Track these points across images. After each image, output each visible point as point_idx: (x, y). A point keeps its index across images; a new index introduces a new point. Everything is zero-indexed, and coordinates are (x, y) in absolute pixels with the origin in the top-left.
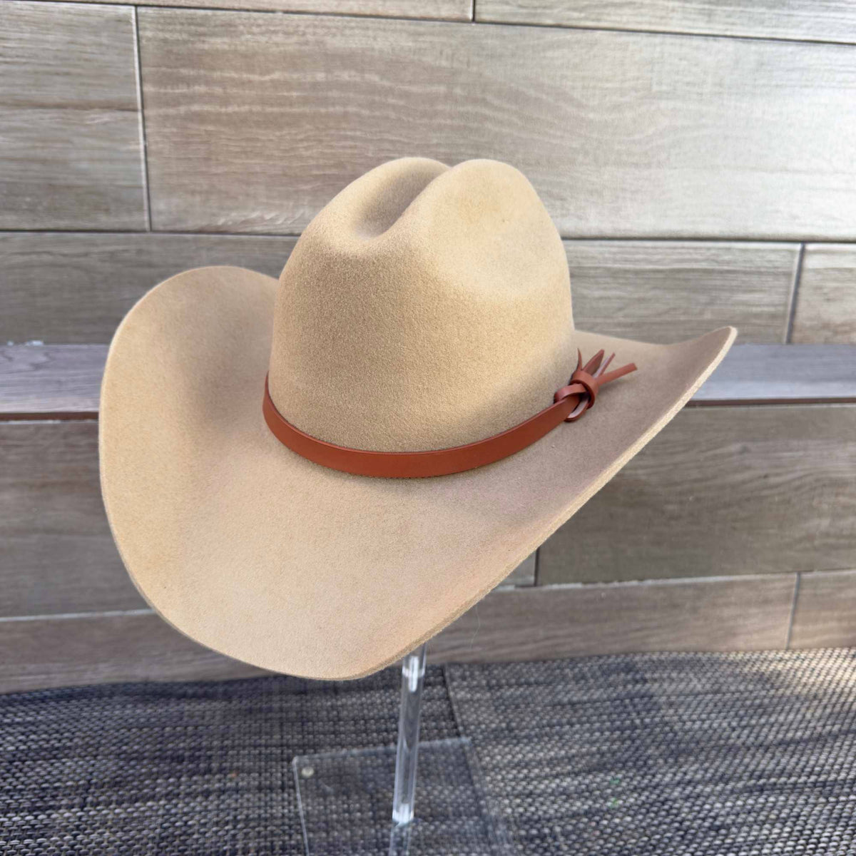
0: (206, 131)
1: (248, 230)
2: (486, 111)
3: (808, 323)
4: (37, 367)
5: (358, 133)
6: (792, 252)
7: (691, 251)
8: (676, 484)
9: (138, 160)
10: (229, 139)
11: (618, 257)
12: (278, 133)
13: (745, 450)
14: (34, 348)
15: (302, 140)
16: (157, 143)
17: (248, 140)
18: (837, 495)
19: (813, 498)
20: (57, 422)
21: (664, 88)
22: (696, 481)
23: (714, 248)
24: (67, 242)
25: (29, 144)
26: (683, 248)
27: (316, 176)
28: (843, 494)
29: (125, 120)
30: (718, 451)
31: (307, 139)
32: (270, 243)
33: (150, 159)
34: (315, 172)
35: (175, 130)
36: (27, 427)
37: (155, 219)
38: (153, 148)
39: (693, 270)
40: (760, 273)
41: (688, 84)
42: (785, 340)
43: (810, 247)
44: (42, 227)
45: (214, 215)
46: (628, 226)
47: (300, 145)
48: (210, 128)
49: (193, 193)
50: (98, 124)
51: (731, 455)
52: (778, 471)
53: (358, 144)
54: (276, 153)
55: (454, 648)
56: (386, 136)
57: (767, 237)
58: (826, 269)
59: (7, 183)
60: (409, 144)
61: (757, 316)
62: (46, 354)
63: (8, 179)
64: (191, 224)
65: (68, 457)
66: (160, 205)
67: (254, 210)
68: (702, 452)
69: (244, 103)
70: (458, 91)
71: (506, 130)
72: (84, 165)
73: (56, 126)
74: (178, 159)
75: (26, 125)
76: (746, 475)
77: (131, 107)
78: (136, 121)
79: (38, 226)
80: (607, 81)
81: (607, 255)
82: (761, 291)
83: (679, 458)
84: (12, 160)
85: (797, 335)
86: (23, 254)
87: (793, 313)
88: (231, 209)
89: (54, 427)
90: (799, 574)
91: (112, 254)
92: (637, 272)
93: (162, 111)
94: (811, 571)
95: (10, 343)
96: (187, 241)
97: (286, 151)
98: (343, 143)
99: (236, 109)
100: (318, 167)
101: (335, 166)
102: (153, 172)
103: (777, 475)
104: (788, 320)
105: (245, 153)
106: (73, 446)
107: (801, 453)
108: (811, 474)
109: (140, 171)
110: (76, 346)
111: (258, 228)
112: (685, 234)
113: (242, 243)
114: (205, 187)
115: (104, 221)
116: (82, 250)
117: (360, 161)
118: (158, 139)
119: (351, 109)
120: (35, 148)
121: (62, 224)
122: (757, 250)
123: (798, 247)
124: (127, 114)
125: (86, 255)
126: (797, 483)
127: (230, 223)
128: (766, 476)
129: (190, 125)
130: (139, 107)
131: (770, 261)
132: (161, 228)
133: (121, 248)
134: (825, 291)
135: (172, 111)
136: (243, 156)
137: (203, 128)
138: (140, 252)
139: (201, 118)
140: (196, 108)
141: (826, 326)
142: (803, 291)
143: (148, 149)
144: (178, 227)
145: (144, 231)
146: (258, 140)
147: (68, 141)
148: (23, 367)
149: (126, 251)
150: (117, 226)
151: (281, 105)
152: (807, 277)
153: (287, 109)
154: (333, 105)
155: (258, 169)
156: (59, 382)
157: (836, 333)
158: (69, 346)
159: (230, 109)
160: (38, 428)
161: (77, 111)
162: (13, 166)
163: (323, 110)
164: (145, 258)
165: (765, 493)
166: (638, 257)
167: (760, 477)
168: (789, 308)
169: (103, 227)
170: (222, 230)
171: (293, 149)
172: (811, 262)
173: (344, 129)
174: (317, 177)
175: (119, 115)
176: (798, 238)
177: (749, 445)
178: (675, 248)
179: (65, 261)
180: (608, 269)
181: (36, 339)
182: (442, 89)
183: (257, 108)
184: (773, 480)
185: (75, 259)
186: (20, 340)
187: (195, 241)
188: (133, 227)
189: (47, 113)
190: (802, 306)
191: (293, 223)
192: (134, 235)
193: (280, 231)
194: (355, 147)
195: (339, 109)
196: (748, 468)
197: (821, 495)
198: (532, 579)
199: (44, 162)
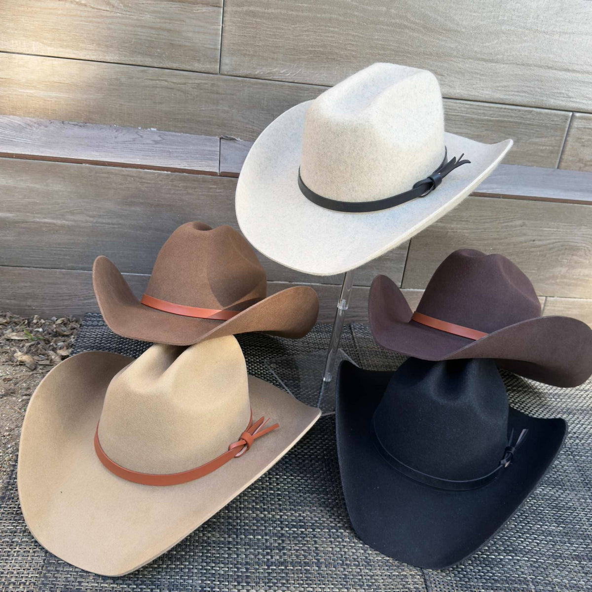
0: (255, 21)
1: (270, 78)
2: (406, 23)
3: (571, 158)
4: (156, 142)
5: (336, 29)
6: (566, 117)
7: (510, 111)
8: (484, 240)
9: (217, 34)
10: (268, 27)
11: (469, 110)
12: (293, 26)
13: (523, 225)
14: (152, 132)
15: (305, 31)
16: (229, 25)
17: (276, 28)
18: (573, 255)
19: (559, 256)
20: (169, 173)
21: (506, 18)
22: (495, 239)
23: (523, 111)
24: (176, 76)
25: (162, 21)
26: (505, 109)
27: (311, 50)
28: (576, 255)
29: (214, 12)
30: (509, 224)
31: (307, 31)
32: (282, 86)
33: (224, 34)
34: (310, 49)
35: (239, 20)
36: (154, 173)
37: (223, 67)
38: (227, 28)
39: (510, 122)
40: (547, 127)
41: (519, 17)
42: (556, 167)
43: (577, 115)
44: (165, 66)
45: (254, 68)
46: (477, 94)
47: (304, 33)
48: (258, 20)
49: (245, 55)
50: (199, 13)
51: (515, 226)
52: (543, 238)
53: (336, 35)
54: (291, 37)
55: (354, 317)
56: (351, 32)
57: (553, 108)
58: (585, 128)
59: (148, 40)
60: (362, 37)
61: (542, 151)
62: (160, 136)
63: (149, 38)
64: (241, 73)
65: (172, 192)
66: (226, 60)
67: (276, 67)
68: (501, 223)
69: (278, 8)
70: (393, 11)
71: (415, 35)
72: (190, 35)
73: (178, 12)
74: (240, 35)
75: (163, 10)
76: (522, 239)
77: (218, 5)
78: (219, 12)
79: (161, 65)
80: (475, 12)
81: (463, 109)
82: (546, 137)
83: (487, 225)
84: (152, 28)
85: (563, 164)
86: (152, 80)
87: (563, 152)
88: (263, 66)
89: (168, 175)
90: (546, 297)
91: (199, 84)
92: (478, 120)
93: (235, 9)
94: (553, 297)
95: (140, 128)
96: (238, 81)
97: (297, 36)
98: (327, 34)
99: (273, 11)
100: (312, 46)
101: (321, 47)
102: (225, 42)
103: (540, 240)
104: (560, 154)
105: (275, 35)
106: (175, 186)
107: (555, 230)
108: (559, 242)
109: (219, 41)
110: (174, 133)
111: (276, 78)
112: (507, 102)
113: (267, 85)
114: (252, 52)
115: (197, 66)
116: (183, 81)
117: (335, 45)
118: (230, 24)
119: (334, 16)
120: (166, 23)
121: (175, 66)
122: (547, 114)
123: (571, 114)
124: (216, 9)
125: (185, 84)
126: (551, 246)
127: (262, 73)
128: (534, 241)
129: (247, 18)
130: (222, 6)
131: (553, 121)
132: (226, 73)
133: (203, 82)
134: (583, 141)
135: (239, 9)
136: (273, 37)
137: (254, 20)
138: (213, 85)
139: (254, 14)
140: (252, 8)
141: (580, 161)
142: (570, 139)
143: (223, 29)
144: (235, 73)
145: (216, 74)
146: (282, 29)
147: (183, 21)
148: (149, 141)
149: (206, 84)
150: (203, 70)
151: (297, 10)
152: (573, 131)
153: (300, 14)
154: (325, 13)
155: (280, 45)
156: (169, 152)
157: (586, 165)
158: (170, 133)
159: (270, 11)
160: (160, 174)
161: (190, 5)
162: (153, 32)
163: (319, 15)
164: (215, 88)
165: (533, 249)
166: (479, 111)
167: (531, 241)
168: (561, 148)
169: (195, 69)
170: (256, 76)
171: (299, 36)
172: (576, 124)
173: (329, 27)
174: (311, 52)
175: (211, 9)
176: (571, 110)
177: (527, 222)
178: (501, 108)
179: (173, 86)
180: (463, 117)
181: (153, 127)
182: (384, 9)
183: (284, 11)
184: (537, 243)
185: (179, 85)
186: (145, 127)
187: (242, 81)
188: (211, 71)
189: (174, 5)
190: (568, 147)
191: (295, 76)
192: (211, 75)
193: (287, 80)
194: (334, 37)
195: (327, 16)
196: (525, 235)
197: (563, 254)
198: (400, 284)
199: (169, 31)
